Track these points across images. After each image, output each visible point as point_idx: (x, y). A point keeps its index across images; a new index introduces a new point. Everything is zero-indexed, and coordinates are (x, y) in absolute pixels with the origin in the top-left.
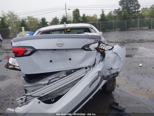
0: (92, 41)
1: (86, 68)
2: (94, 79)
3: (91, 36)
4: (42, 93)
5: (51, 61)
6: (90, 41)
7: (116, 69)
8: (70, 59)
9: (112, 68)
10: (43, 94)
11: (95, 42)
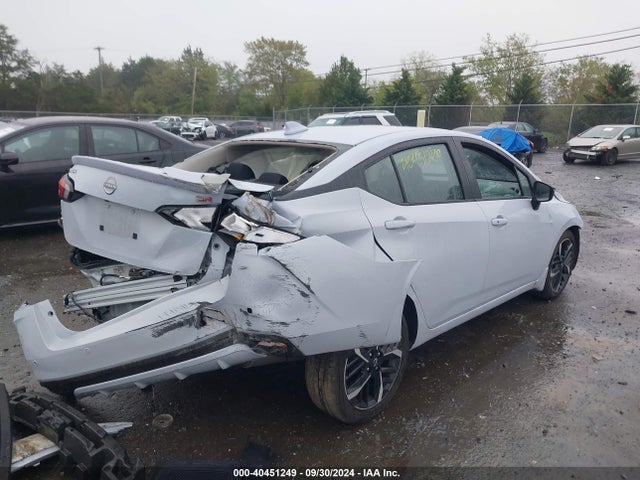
0: (191, 198)
1: (177, 278)
2: (178, 320)
3: (176, 180)
4: (89, 300)
5: (102, 228)
6: (178, 197)
7: (273, 323)
8: (135, 236)
9: (250, 310)
10: (89, 304)
11: (200, 203)
